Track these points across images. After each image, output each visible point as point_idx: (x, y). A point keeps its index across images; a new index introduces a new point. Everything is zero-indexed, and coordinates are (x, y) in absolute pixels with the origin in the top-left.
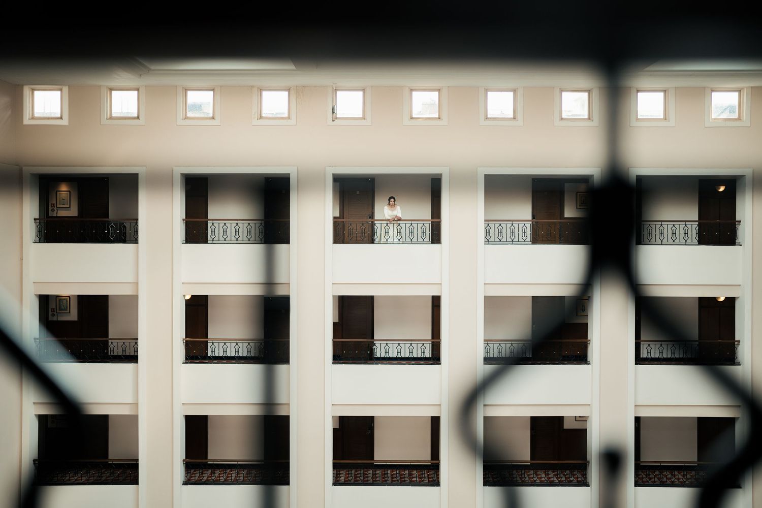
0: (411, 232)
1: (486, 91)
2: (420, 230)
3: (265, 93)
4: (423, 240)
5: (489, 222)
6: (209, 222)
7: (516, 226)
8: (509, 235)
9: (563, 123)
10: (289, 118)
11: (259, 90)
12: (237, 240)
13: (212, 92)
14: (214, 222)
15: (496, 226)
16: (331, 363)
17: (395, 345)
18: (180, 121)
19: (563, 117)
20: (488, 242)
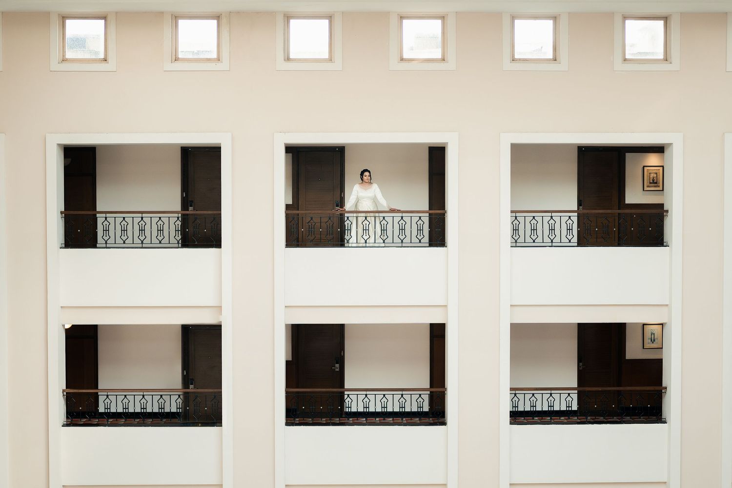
0: (402, 229)
1: (513, 18)
2: (415, 227)
3: (182, 23)
4: (420, 241)
5: (518, 214)
6: (98, 215)
7: (557, 219)
8: (546, 232)
9: (628, 67)
10: (218, 60)
11: (174, 18)
12: (142, 243)
13: (103, 21)
14: (108, 215)
15: (528, 219)
16: (284, 424)
17: (379, 397)
18: (55, 65)
19: (627, 57)
20: (515, 244)
